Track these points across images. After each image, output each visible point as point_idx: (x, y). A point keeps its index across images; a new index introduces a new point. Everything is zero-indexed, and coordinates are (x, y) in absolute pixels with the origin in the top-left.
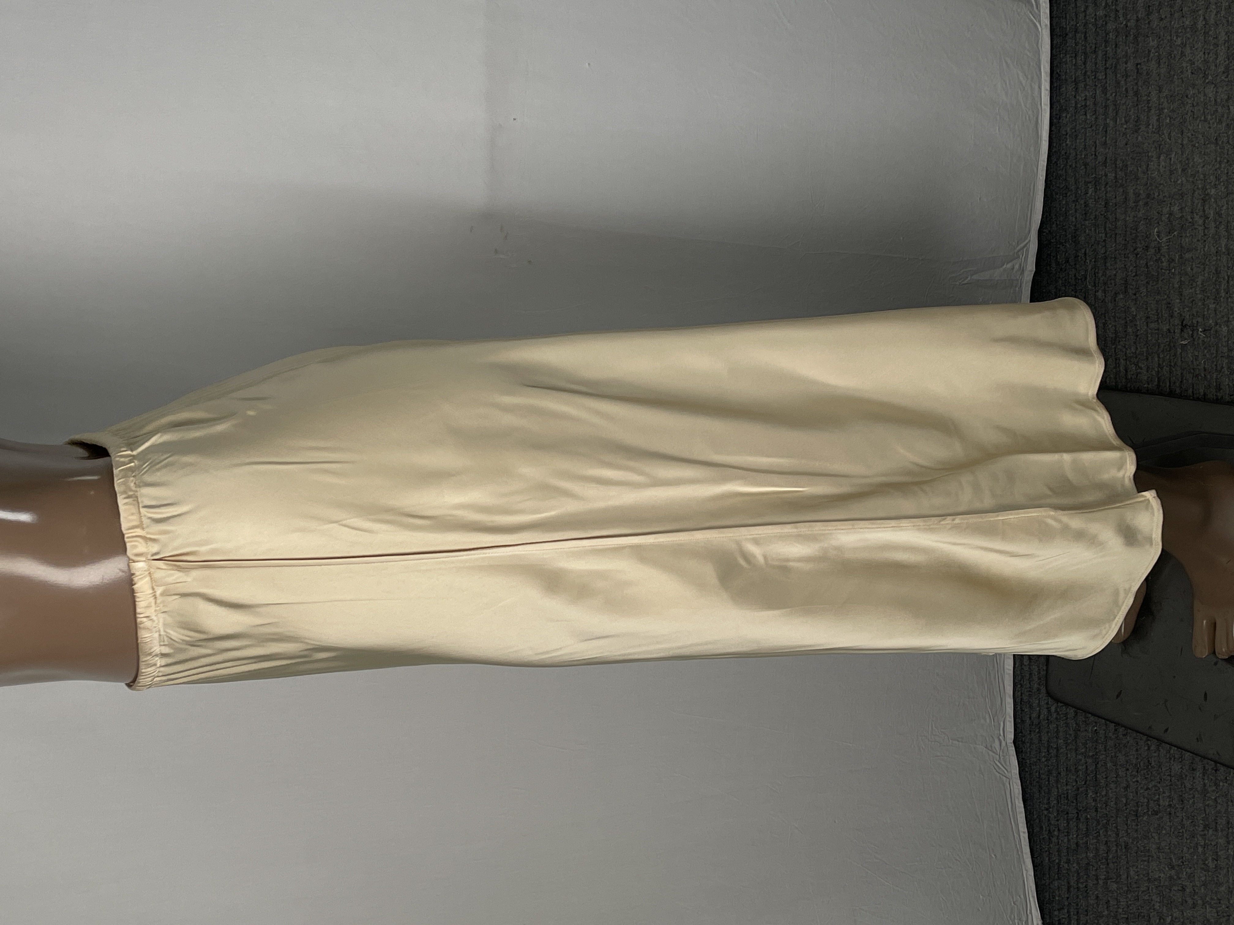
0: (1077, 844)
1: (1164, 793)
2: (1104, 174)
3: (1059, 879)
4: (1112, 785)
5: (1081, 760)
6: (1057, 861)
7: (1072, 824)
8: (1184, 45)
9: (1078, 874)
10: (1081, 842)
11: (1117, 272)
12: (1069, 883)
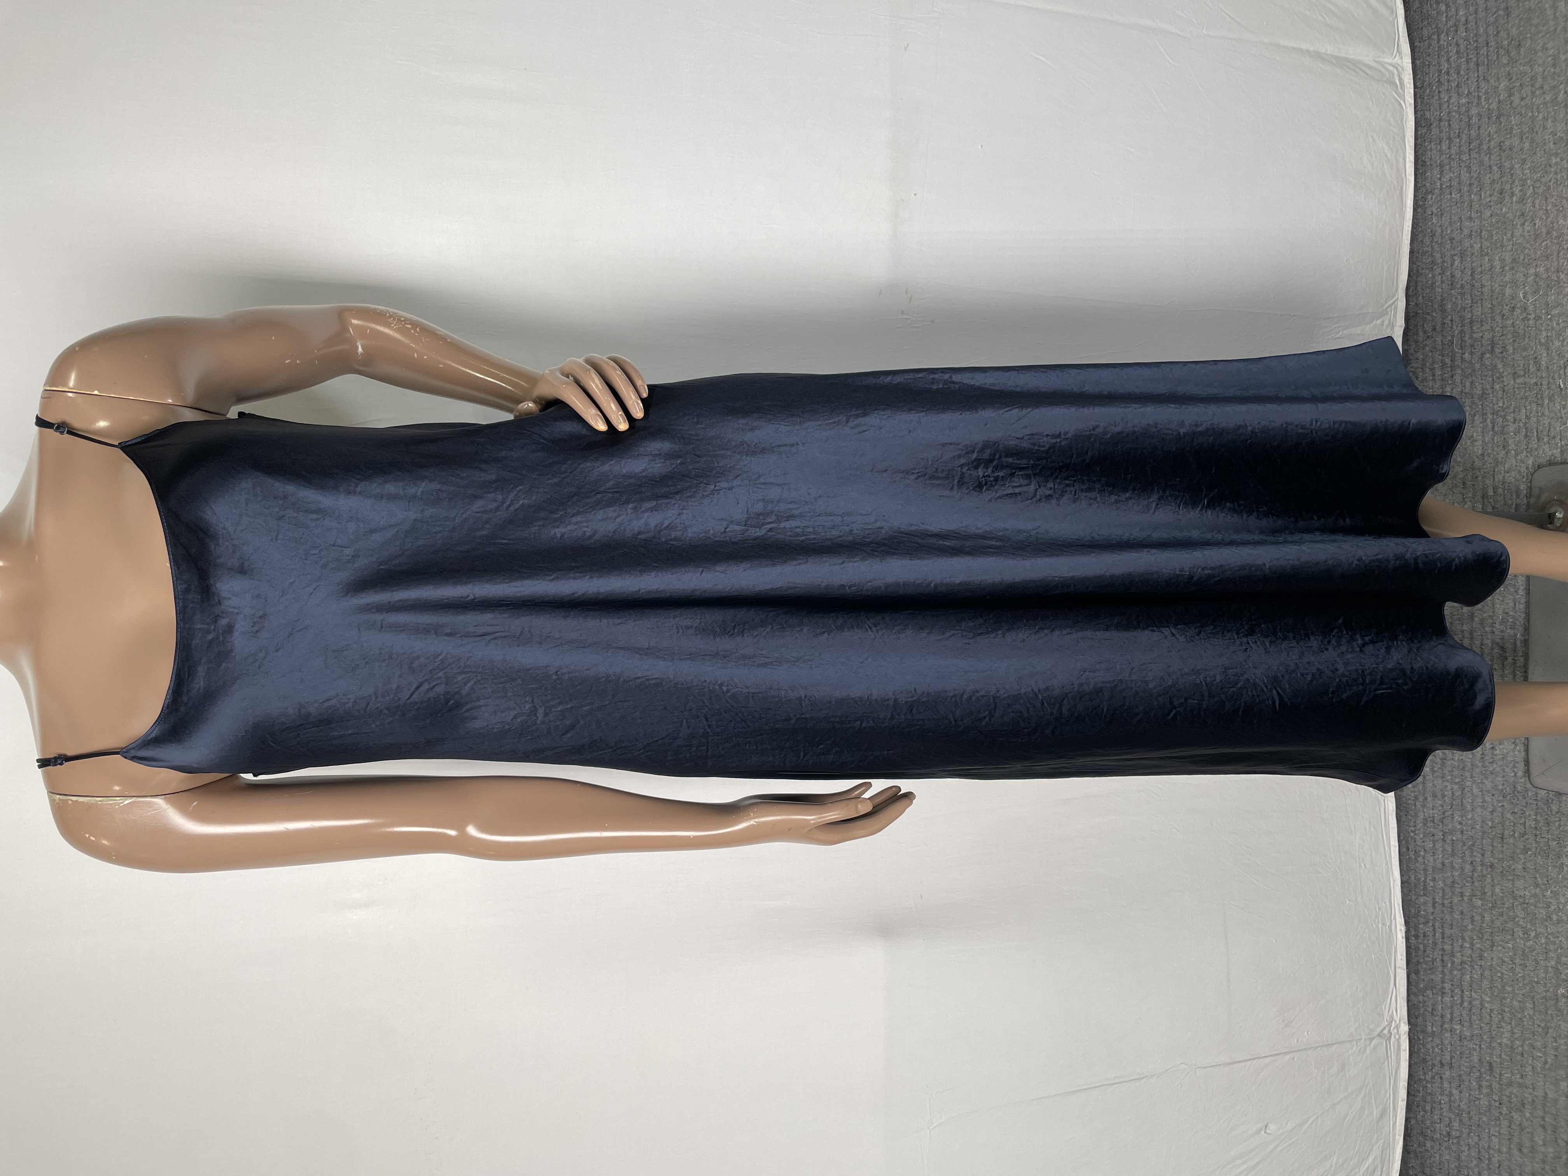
2: (1469, 246)
11: (1484, 334)
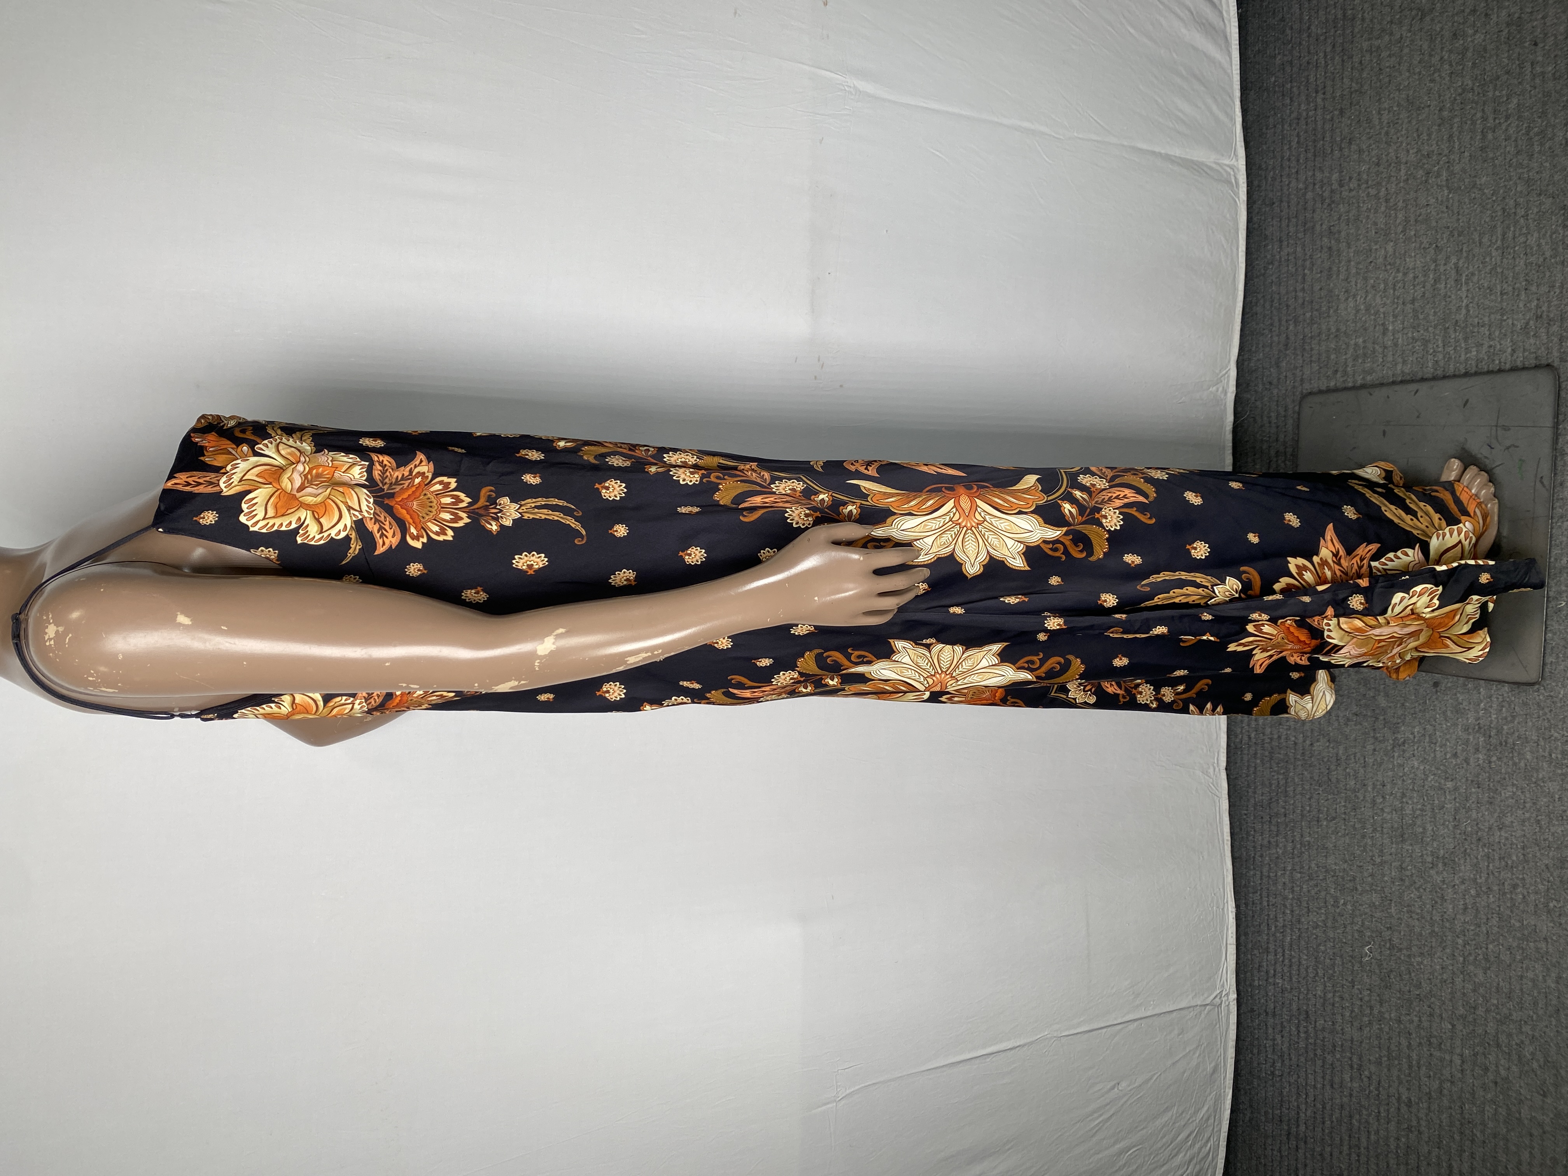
0: (1269, 842)
1: (1340, 802)
3: (1254, 869)
4: (1298, 797)
5: (1273, 776)
6: (1253, 855)
7: (1266, 827)
8: (1369, 210)
9: (1270, 865)
10: (1272, 840)
12: (1261, 873)
